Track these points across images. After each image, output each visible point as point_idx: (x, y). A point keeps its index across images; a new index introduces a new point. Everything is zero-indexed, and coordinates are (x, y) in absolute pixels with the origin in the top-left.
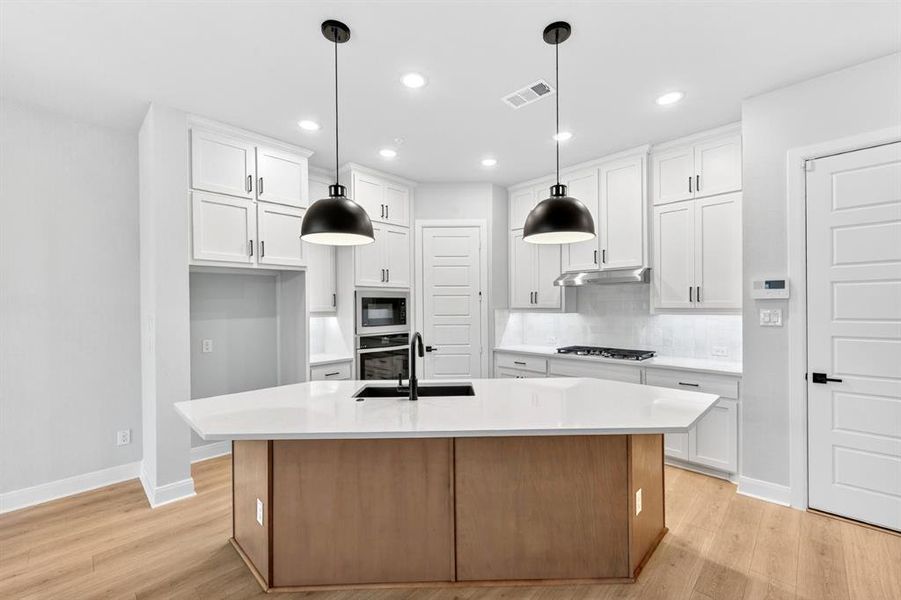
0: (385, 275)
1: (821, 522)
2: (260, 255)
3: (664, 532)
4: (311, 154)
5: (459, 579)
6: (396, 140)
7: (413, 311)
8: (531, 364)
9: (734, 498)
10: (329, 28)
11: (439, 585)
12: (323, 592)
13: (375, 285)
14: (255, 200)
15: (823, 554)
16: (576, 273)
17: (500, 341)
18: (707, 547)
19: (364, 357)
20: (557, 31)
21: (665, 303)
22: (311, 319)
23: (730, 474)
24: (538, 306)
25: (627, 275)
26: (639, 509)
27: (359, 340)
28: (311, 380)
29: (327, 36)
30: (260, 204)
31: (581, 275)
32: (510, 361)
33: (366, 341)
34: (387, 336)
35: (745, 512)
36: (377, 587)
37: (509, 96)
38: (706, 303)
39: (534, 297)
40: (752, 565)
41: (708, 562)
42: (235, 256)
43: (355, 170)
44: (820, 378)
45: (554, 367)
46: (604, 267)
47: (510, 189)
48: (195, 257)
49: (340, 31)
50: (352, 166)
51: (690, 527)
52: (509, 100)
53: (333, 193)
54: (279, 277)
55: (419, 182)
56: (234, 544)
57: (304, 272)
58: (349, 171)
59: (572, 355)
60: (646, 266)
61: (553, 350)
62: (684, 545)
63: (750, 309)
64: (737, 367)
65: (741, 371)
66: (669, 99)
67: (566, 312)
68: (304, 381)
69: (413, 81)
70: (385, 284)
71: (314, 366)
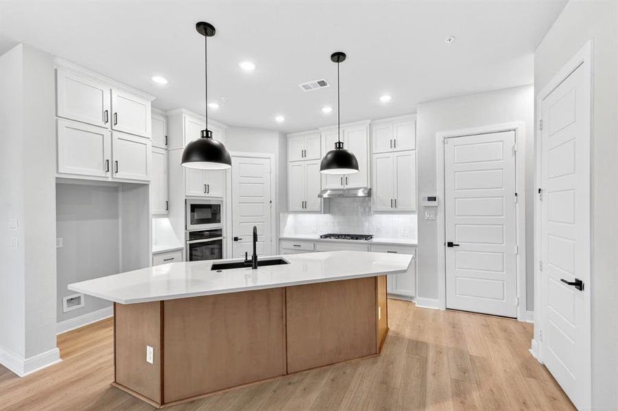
0: (207, 188)
1: (451, 314)
2: (114, 170)
3: (387, 330)
4: (154, 98)
5: (289, 372)
6: (223, 98)
7: (225, 214)
8: (304, 245)
9: (415, 309)
10: (202, 26)
11: (277, 379)
12: (200, 400)
13: (199, 196)
14: (110, 129)
15: (454, 327)
16: (326, 191)
17: (283, 233)
18: (407, 333)
19: (192, 247)
20: (338, 57)
21: (380, 208)
22: (153, 220)
23: (412, 298)
24: (308, 209)
25: (353, 192)
26: (379, 318)
27: (188, 235)
28: (153, 266)
29: (199, 31)
30: (114, 132)
31: (329, 192)
32: (290, 245)
33: (193, 235)
34: (207, 231)
35: (421, 314)
36: (238, 388)
37: (303, 84)
38: (400, 208)
39: (304, 205)
40: (429, 338)
41: (409, 340)
42: (93, 171)
43: (185, 113)
44: (451, 245)
45: (318, 246)
46: (346, 187)
47: (288, 136)
48: (60, 171)
49: (209, 30)
50: (184, 110)
51: (398, 326)
52: (304, 86)
53: (205, 135)
54: (121, 188)
55: (229, 126)
56: (117, 386)
57: (148, 185)
58: (182, 113)
59: (328, 239)
60: (369, 188)
61: (317, 237)
62: (397, 334)
63: (421, 212)
64: (415, 242)
65: (417, 243)
66: (385, 99)
67: (324, 213)
68: (148, 266)
69: (248, 66)
70: (206, 195)
71: (155, 254)
